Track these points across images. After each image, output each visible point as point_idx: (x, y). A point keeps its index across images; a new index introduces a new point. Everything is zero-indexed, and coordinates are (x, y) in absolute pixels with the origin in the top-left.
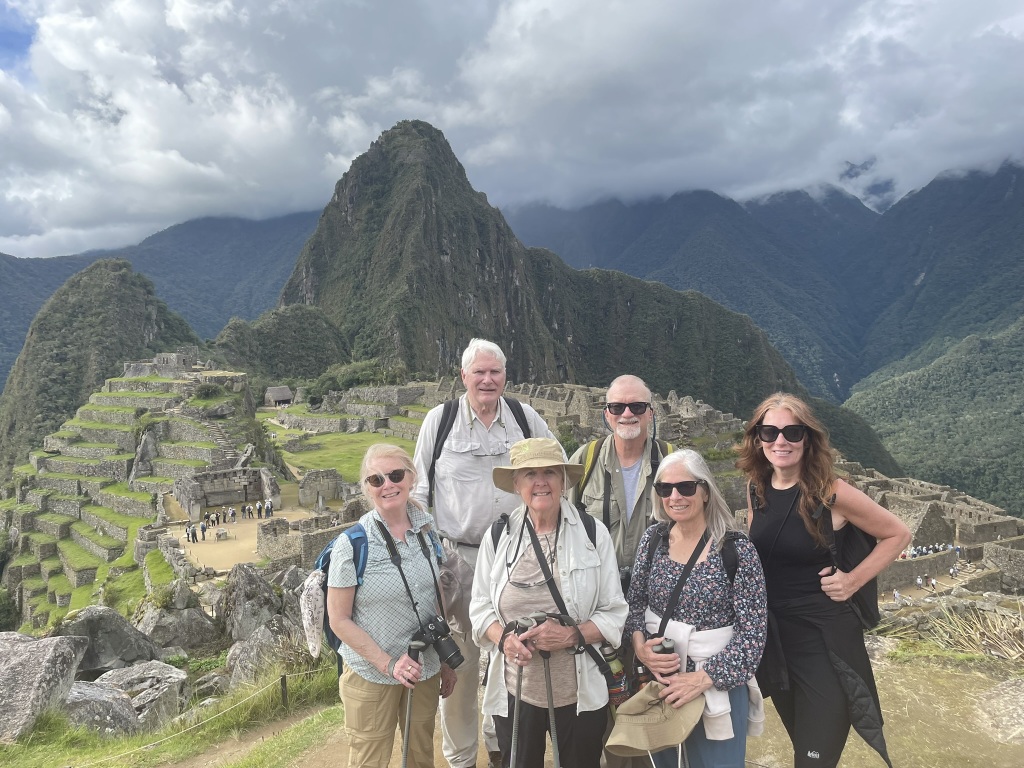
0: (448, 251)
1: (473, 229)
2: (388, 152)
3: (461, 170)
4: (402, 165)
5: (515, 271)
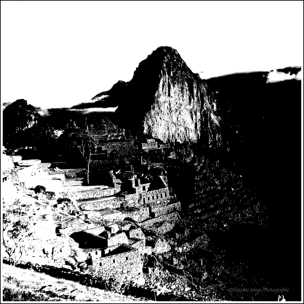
3: (184, 64)
5: (205, 104)
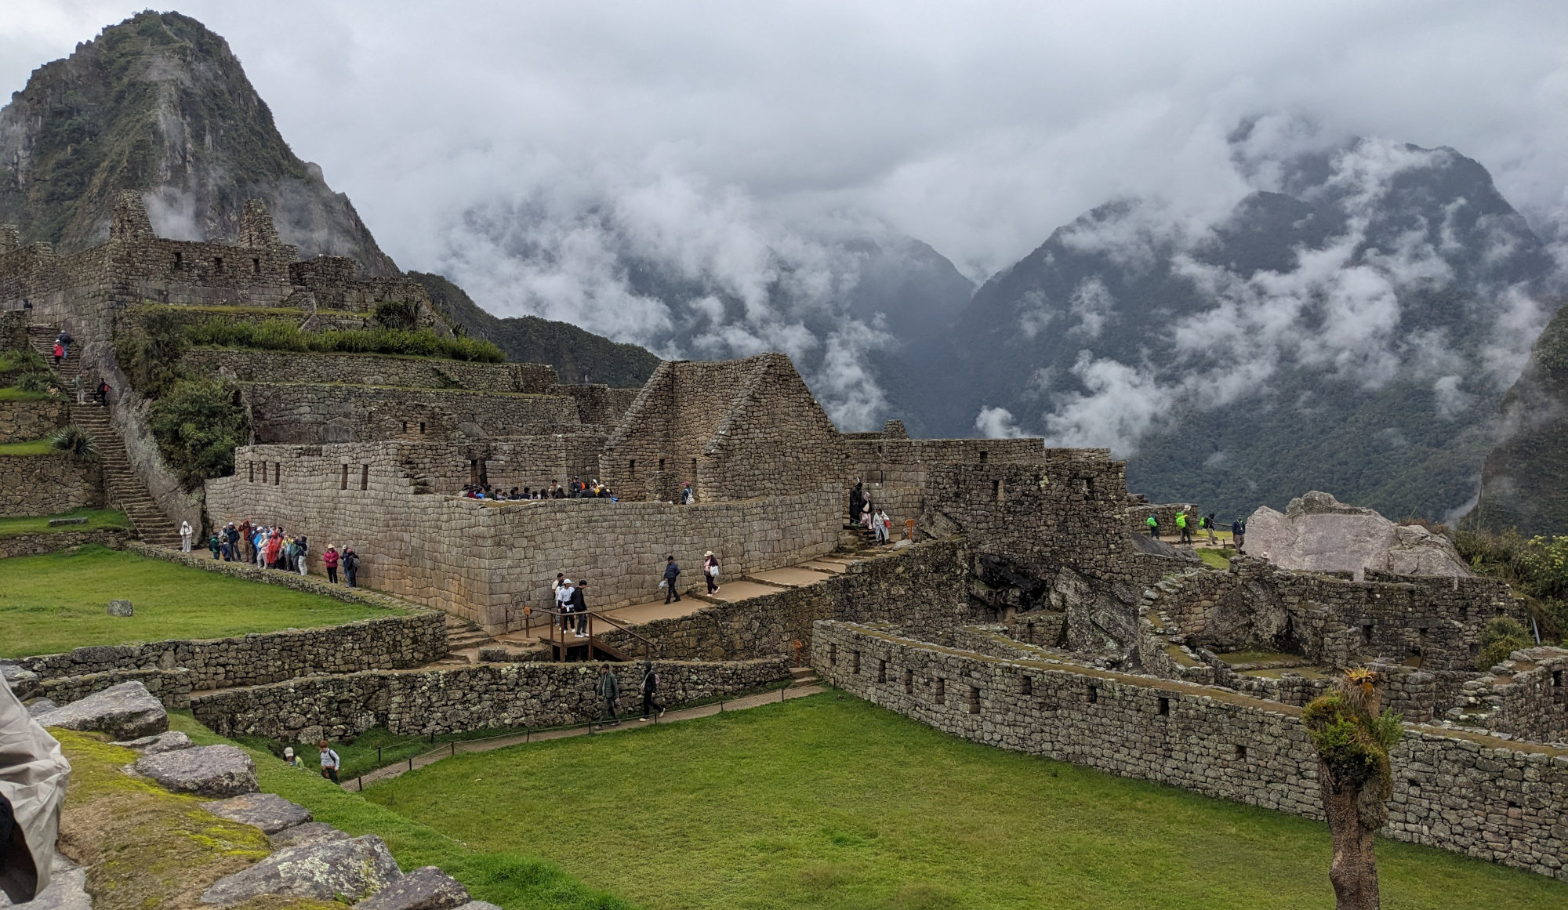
2: (111, 62)
3: (263, 113)
4: (133, 84)
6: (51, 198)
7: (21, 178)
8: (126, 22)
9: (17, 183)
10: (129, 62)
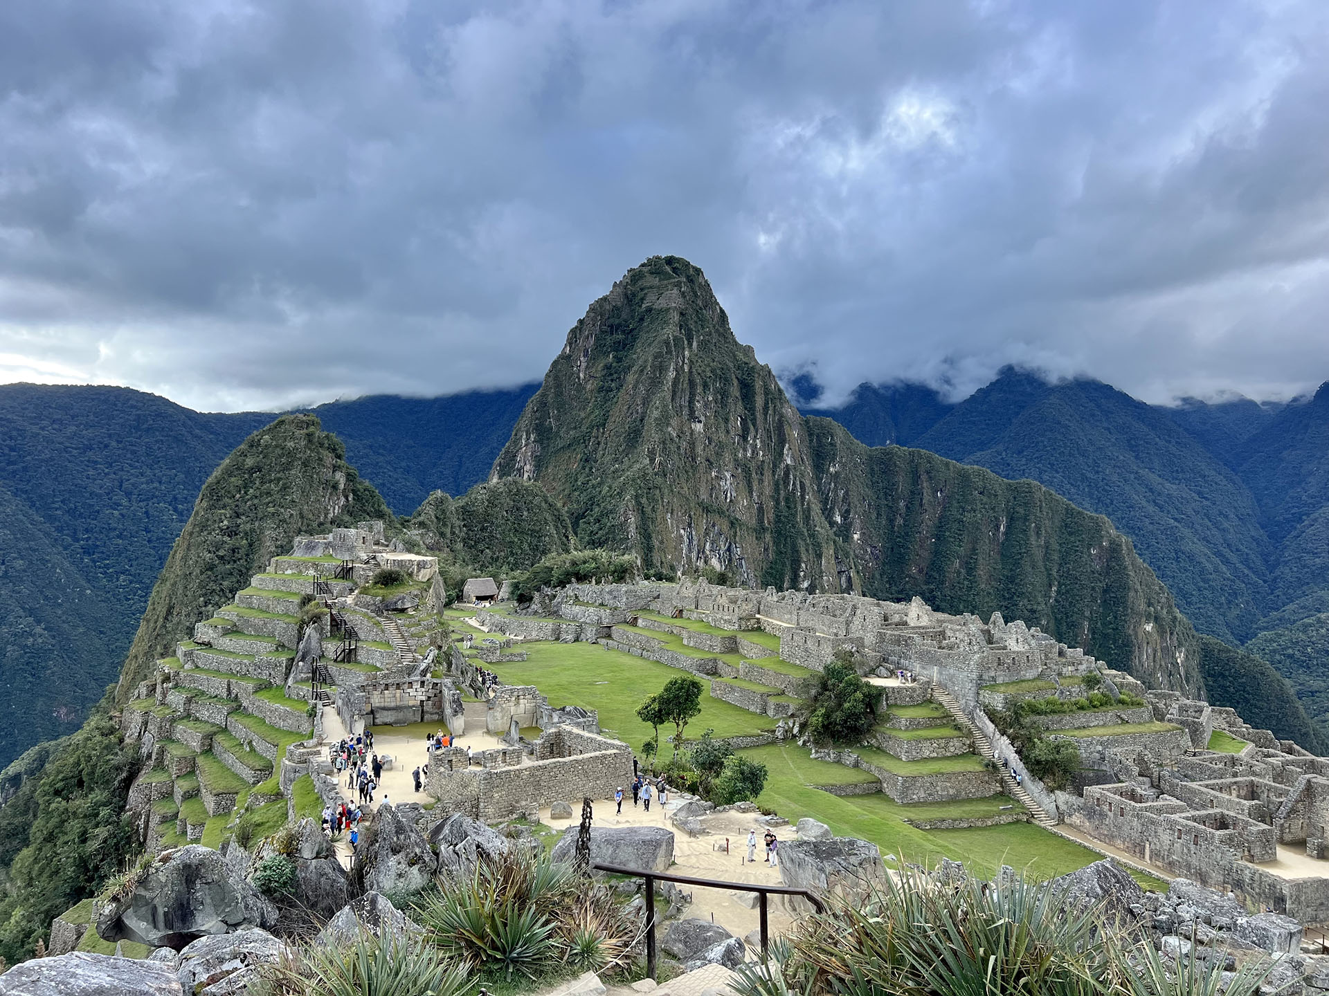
0: (703, 418)
1: (735, 390)
2: (634, 294)
3: (722, 317)
5: (787, 445)
6: (600, 390)
7: (582, 375)
8: (643, 265)
9: (579, 378)
10: (646, 294)
